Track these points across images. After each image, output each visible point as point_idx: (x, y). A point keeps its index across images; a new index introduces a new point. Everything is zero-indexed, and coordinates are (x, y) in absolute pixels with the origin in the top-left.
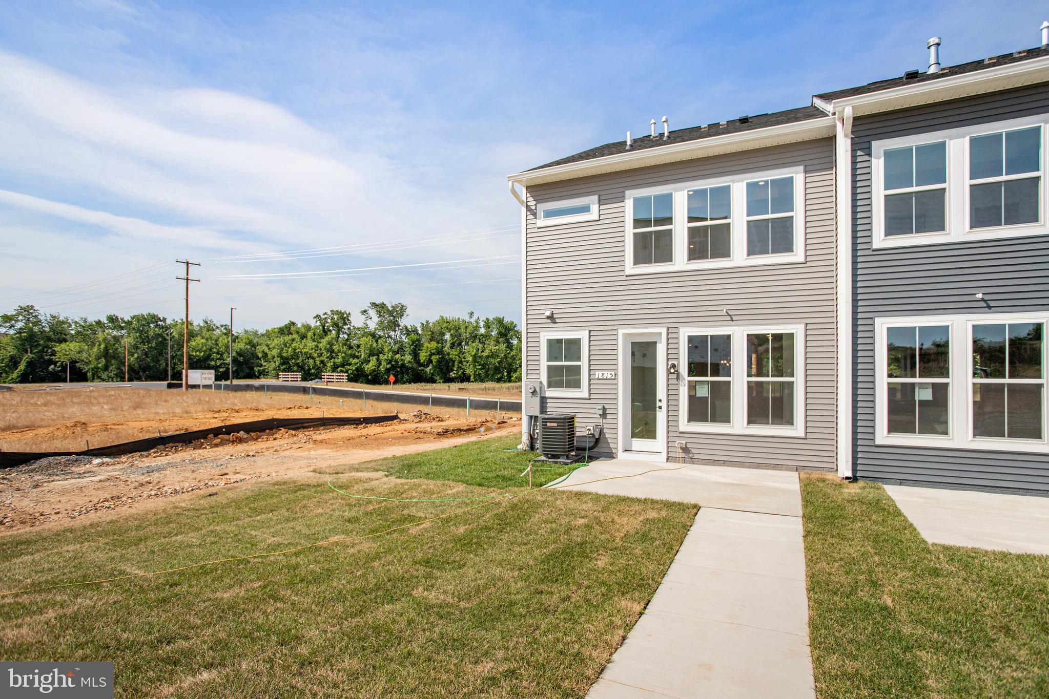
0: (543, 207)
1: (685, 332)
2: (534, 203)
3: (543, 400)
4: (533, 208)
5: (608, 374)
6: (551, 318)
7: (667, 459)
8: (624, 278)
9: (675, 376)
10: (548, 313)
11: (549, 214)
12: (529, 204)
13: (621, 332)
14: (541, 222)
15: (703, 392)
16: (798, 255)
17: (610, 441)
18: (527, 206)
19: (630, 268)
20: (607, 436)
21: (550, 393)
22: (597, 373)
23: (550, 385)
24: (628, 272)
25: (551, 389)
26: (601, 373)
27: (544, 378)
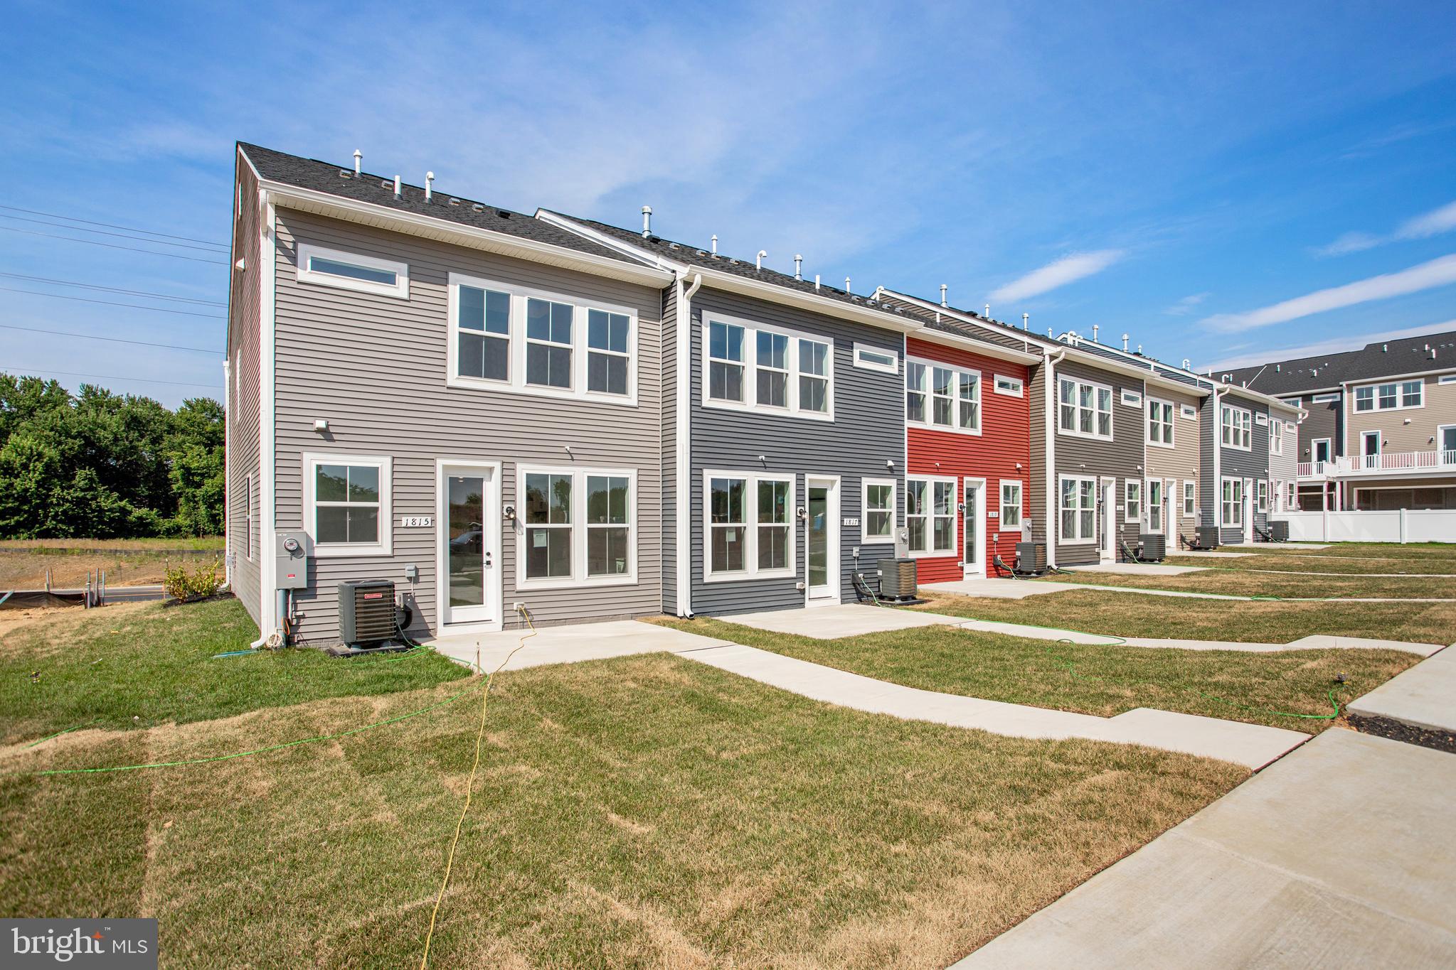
0: (307, 252)
1: (523, 470)
2: (291, 238)
3: (312, 561)
4: (290, 246)
5: (422, 521)
6: (325, 433)
7: (503, 627)
8: (445, 390)
9: (510, 523)
10: (321, 424)
11: (318, 265)
12: (281, 236)
13: (440, 463)
14: (305, 274)
15: (540, 541)
16: (631, 398)
17: (424, 613)
18: (277, 239)
19: (453, 377)
20: (420, 607)
21: (322, 550)
22: (404, 519)
23: (321, 538)
24: (450, 383)
25: (322, 544)
26: (410, 519)
27: (310, 525)
